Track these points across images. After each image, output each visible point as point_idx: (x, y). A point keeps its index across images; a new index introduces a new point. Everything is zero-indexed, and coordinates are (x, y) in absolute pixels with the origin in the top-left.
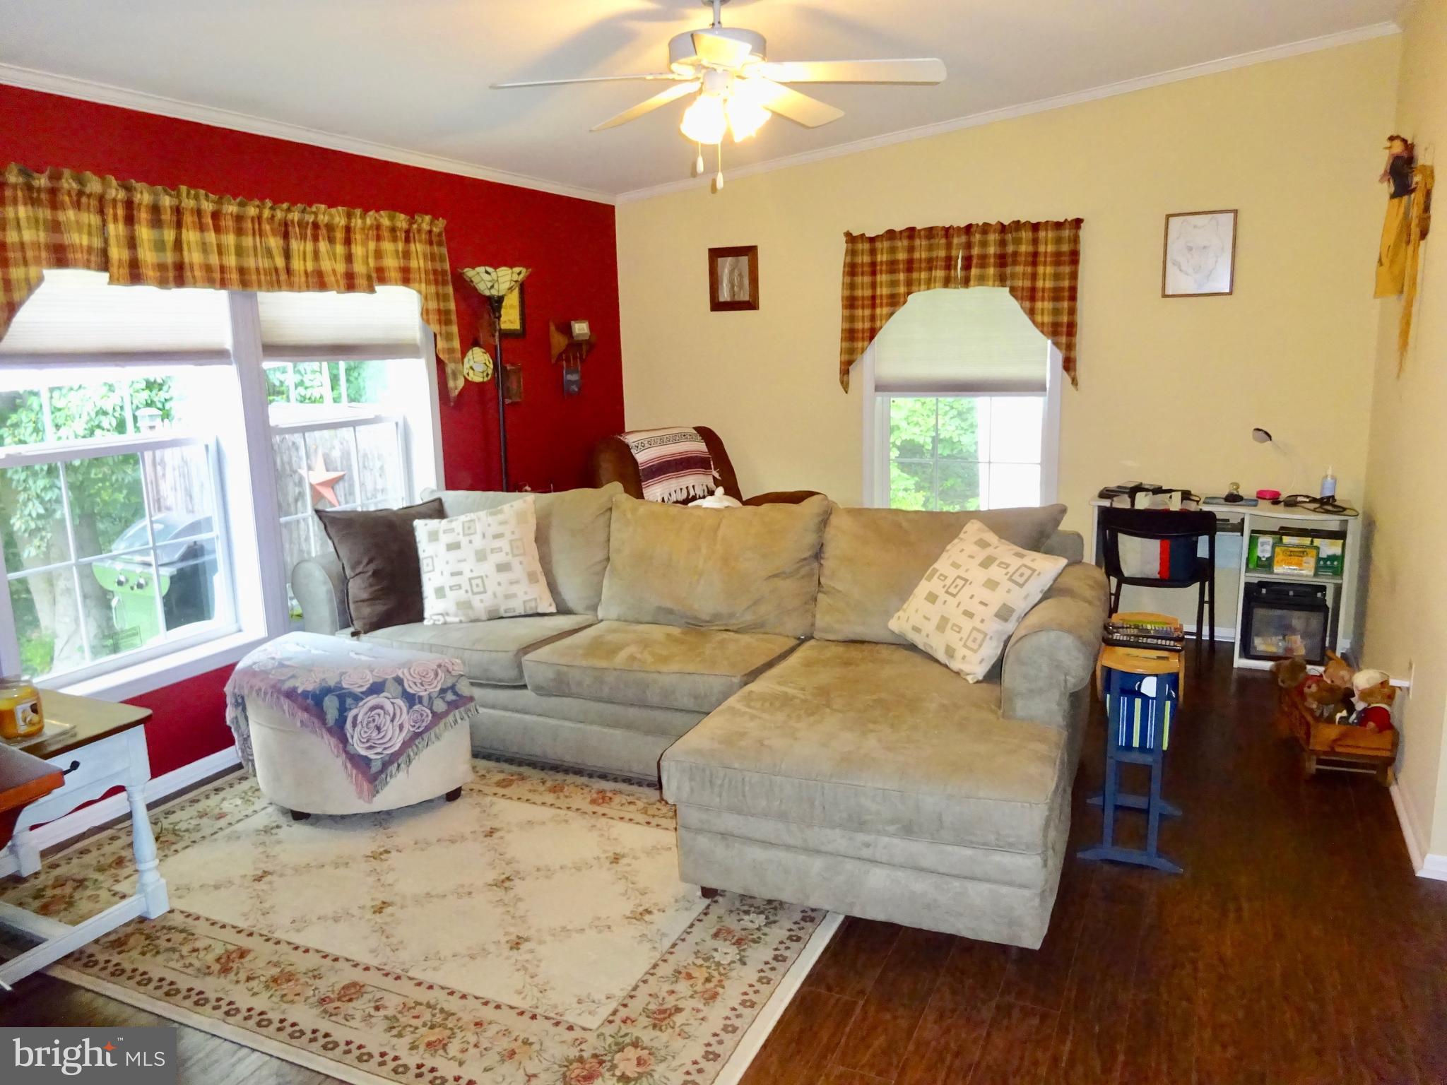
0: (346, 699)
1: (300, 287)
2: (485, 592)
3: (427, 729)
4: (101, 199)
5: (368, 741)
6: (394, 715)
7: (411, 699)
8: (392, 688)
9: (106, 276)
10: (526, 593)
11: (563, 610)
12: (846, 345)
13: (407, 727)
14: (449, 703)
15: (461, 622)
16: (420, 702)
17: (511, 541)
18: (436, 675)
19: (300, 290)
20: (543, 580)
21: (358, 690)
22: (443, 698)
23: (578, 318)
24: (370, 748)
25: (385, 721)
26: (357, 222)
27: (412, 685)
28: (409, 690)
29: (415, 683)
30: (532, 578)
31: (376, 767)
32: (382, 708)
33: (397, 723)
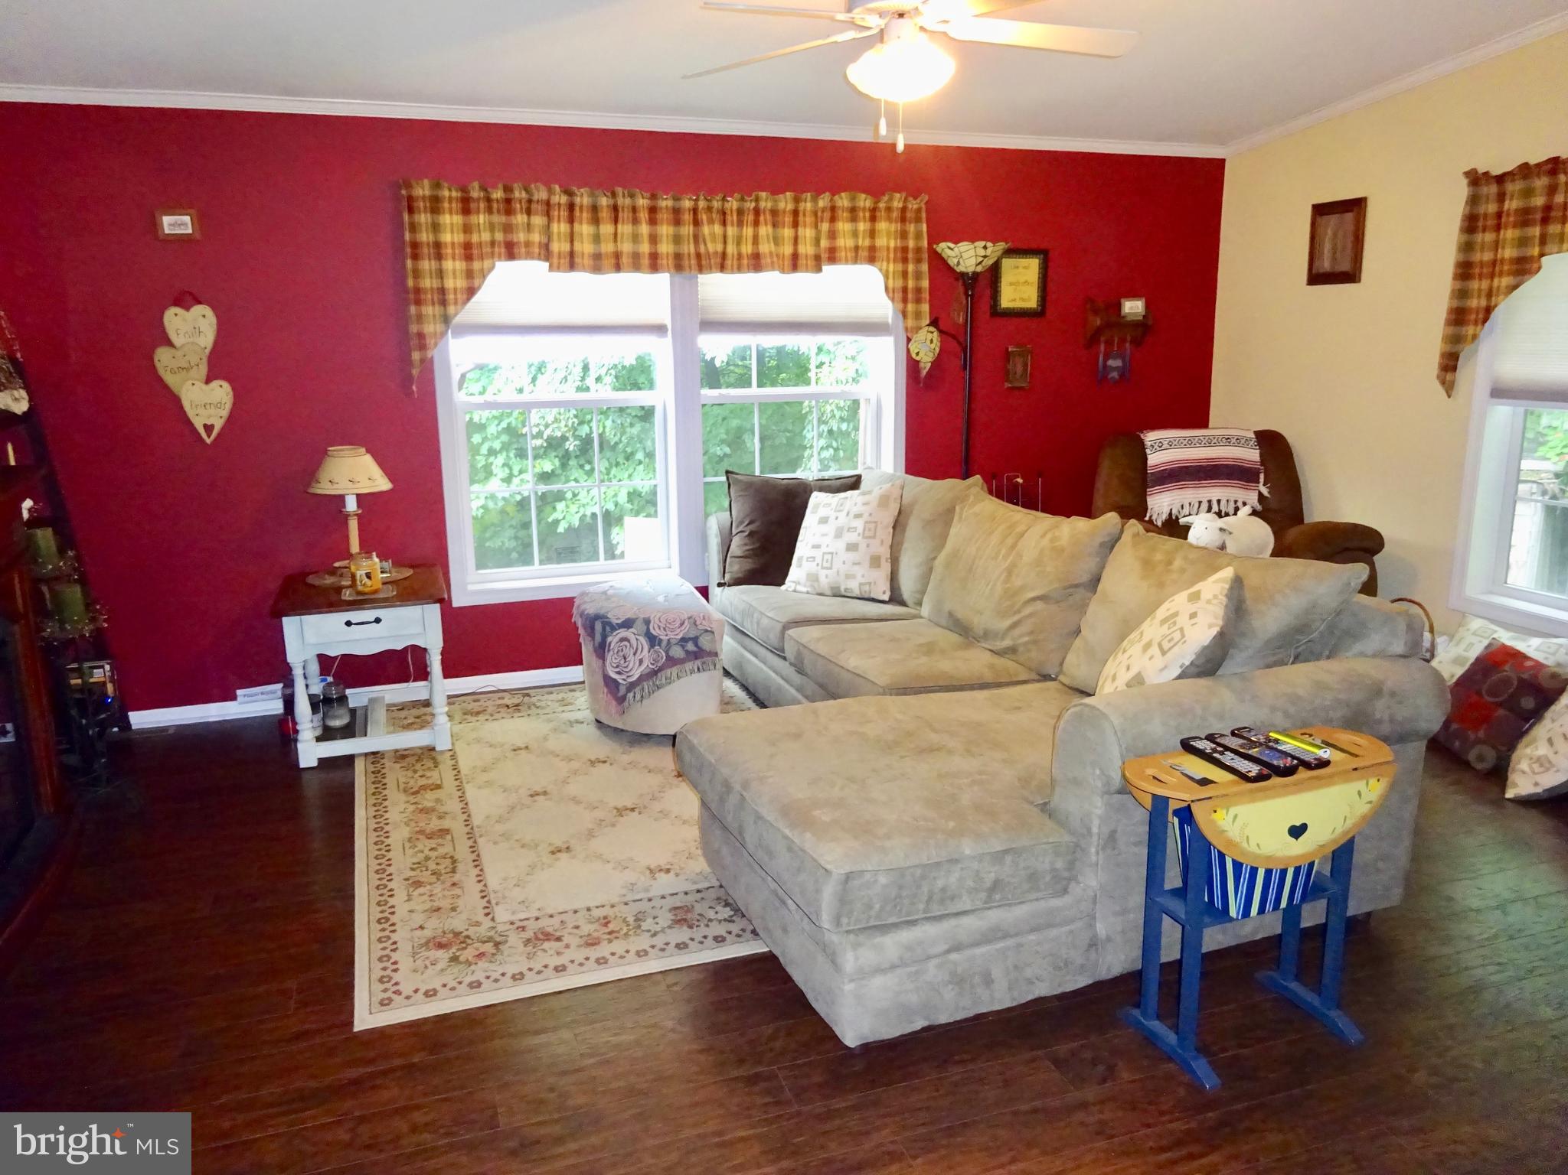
0: (609, 627)
1: (732, 269)
2: (831, 568)
3: (660, 669)
4: (548, 203)
5: (617, 667)
6: (637, 649)
7: (653, 641)
8: (639, 627)
9: (547, 264)
10: (863, 576)
11: (896, 598)
12: (1451, 330)
13: (646, 663)
14: (687, 652)
15: (808, 593)
16: (659, 645)
17: (866, 522)
18: (682, 624)
19: (732, 272)
20: (886, 568)
21: (615, 621)
22: (683, 647)
23: (1133, 295)
24: (619, 673)
25: (629, 652)
26: (807, 206)
27: (656, 626)
28: (652, 631)
29: (659, 627)
30: (875, 562)
31: (622, 690)
32: (629, 641)
33: (639, 656)
